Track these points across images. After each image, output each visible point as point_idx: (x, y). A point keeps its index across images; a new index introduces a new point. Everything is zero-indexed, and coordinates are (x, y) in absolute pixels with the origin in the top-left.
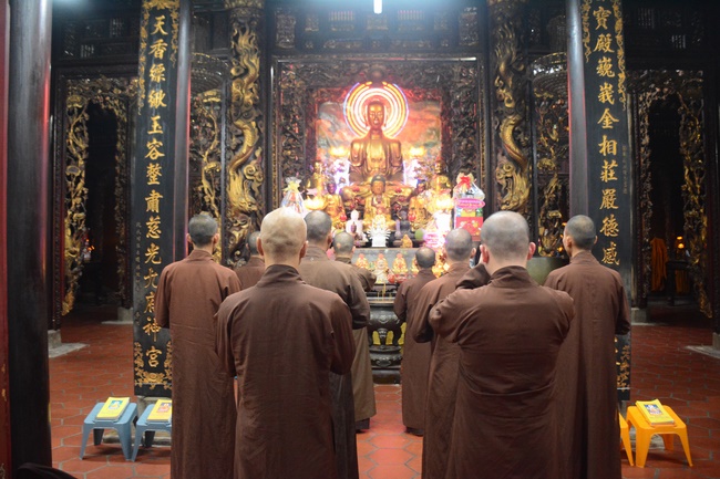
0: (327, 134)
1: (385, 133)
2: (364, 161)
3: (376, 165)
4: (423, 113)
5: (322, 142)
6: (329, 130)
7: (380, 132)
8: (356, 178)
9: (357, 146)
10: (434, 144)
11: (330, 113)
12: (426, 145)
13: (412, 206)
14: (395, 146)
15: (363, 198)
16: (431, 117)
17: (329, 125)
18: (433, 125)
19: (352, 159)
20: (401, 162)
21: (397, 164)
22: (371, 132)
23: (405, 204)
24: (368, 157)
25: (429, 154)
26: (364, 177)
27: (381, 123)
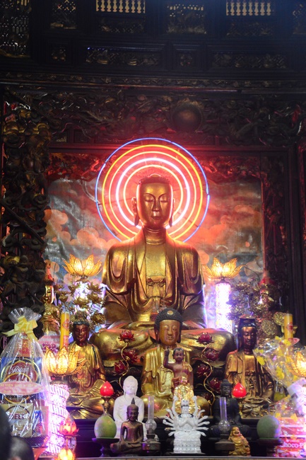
0: (60, 236)
1: (169, 235)
2: (133, 284)
3: (156, 291)
4: (231, 202)
5: (51, 248)
6: (65, 228)
7: (162, 233)
8: (118, 315)
9: (119, 258)
10: (252, 257)
11: (66, 198)
12: (239, 258)
13: (232, 368)
14: (187, 257)
15: (137, 352)
16: (245, 209)
17: (64, 219)
18: (249, 223)
19: (110, 280)
20: (198, 286)
21: (192, 291)
22: (145, 232)
23: (218, 365)
24: (142, 276)
25: (243, 273)
26: (133, 313)
27: (165, 216)
